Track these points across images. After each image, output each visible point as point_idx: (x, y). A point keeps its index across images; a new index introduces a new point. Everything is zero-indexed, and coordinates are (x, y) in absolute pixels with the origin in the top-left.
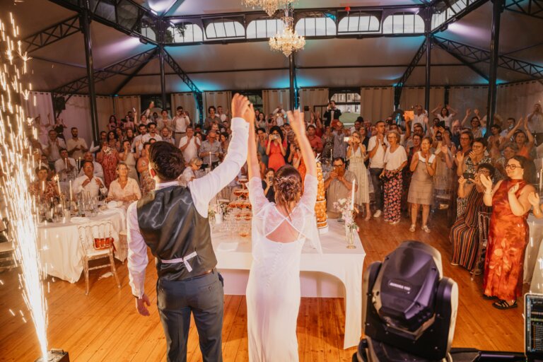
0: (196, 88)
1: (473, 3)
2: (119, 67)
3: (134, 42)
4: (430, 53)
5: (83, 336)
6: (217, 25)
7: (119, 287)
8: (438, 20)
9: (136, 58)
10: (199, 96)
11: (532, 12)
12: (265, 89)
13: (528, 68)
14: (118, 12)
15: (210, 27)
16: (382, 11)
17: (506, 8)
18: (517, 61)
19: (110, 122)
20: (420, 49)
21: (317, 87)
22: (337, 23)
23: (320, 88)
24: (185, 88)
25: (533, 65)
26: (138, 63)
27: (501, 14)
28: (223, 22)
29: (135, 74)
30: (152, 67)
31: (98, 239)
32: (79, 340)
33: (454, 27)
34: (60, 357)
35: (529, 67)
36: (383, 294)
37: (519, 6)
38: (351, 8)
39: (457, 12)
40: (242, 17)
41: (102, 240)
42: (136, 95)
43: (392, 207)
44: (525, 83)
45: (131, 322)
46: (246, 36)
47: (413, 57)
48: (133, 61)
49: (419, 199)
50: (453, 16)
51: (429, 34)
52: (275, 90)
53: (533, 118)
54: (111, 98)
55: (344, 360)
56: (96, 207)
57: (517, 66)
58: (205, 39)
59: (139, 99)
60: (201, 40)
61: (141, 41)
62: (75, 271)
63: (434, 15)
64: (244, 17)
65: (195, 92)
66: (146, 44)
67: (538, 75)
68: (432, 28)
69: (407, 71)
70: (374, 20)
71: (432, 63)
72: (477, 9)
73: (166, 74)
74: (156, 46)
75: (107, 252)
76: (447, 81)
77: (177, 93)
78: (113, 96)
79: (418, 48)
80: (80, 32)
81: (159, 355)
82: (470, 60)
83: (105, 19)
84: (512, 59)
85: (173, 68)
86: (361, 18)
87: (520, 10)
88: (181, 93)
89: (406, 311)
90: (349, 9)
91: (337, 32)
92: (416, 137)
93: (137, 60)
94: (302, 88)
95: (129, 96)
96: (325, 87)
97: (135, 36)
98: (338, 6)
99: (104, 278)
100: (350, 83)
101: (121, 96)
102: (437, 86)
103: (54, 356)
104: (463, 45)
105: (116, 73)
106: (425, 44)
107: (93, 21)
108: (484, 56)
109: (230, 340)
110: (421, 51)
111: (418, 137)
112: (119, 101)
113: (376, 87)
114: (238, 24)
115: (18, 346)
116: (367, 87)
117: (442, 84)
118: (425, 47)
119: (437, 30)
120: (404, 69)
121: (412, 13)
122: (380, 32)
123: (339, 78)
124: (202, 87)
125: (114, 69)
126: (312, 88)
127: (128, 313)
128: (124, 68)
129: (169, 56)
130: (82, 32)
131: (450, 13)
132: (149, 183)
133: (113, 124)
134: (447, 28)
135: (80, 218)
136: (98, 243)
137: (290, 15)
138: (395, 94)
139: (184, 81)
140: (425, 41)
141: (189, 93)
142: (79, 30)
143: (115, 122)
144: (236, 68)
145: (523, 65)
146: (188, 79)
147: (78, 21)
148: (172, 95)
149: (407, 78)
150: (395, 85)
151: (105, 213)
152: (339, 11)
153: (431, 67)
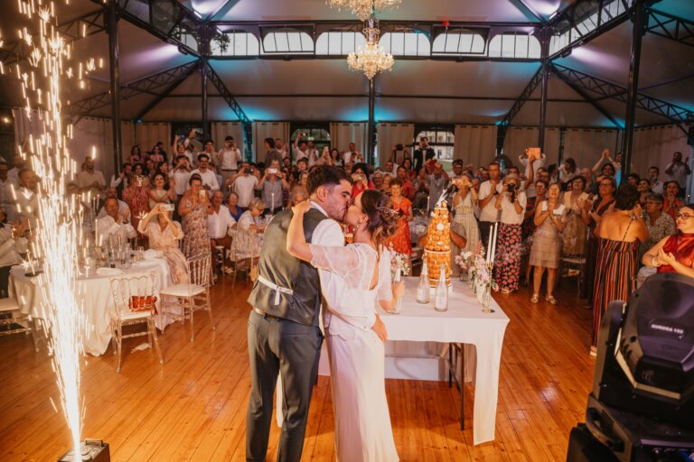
0: (245, 116)
1: (605, 24)
2: (148, 83)
3: (170, 51)
4: (546, 84)
5: (120, 424)
6: (279, 35)
7: (161, 362)
8: (558, 43)
9: (171, 72)
10: (248, 126)
11: (679, 37)
12: (333, 122)
13: (665, 109)
14: (153, 11)
15: (269, 37)
16: (488, 29)
17: (648, 30)
18: (652, 99)
19: (133, 154)
20: (533, 79)
21: (399, 122)
22: (432, 41)
23: (405, 123)
24: (230, 115)
25: (672, 106)
26: (172, 79)
27: (643, 37)
28: (287, 32)
29: (166, 94)
30: (191, 85)
31: (137, 297)
32: (115, 430)
33: (579, 53)
34: (99, 450)
35: (666, 107)
36: (642, 338)
37: (664, 28)
38: (451, 22)
39: (584, 34)
40: (312, 27)
41: (142, 298)
42: (166, 122)
43: (508, 272)
44: (659, 127)
45: (183, 407)
46: (314, 51)
47: (523, 89)
48: (166, 76)
49: (545, 262)
50: (580, 39)
51: (546, 60)
52: (347, 123)
53: (674, 169)
54: (132, 124)
55: (476, 459)
56: (128, 256)
57: (652, 105)
58: (262, 53)
59: (170, 127)
60: (257, 54)
61: (180, 50)
62: (102, 339)
63: (553, 37)
64: (314, 28)
65: (243, 122)
66: (186, 54)
67: (677, 117)
68: (551, 53)
69: (515, 105)
70: (479, 39)
71: (549, 96)
72: (611, 31)
73: (208, 96)
74: (196, 58)
75: (147, 314)
76: (563, 121)
77: (219, 121)
78: (135, 122)
79: (532, 76)
80: (104, 32)
81: (228, 452)
82: (594, 95)
83: (137, 18)
84: (646, 97)
85: (218, 88)
86: (463, 36)
87: (665, 34)
88: (225, 122)
89: (682, 361)
90: (448, 24)
91: (431, 52)
92: (539, 184)
93: (172, 75)
94: (380, 122)
95: (156, 122)
96: (411, 123)
97: (173, 43)
98: (435, 19)
99: (139, 351)
100: (442, 118)
101: (146, 122)
102: (551, 127)
103: (89, 448)
104: (587, 76)
105: (141, 91)
106: (541, 72)
107: (121, 20)
108: (613, 91)
109: (322, 433)
110: (535, 80)
111: (542, 184)
112: (143, 128)
113: (474, 125)
114: (305, 36)
115: (30, 436)
116: (464, 124)
117: (556, 124)
118: (540, 77)
119: (557, 56)
120: (511, 103)
121: (526, 34)
122: (485, 55)
123: (429, 112)
124: (252, 116)
125: (141, 86)
126: (394, 123)
127: (178, 396)
128: (154, 85)
129: (213, 72)
130: (107, 33)
131: (575, 35)
132: (194, 229)
133: (136, 157)
134: (570, 52)
135: (110, 269)
136: (135, 303)
137: (375, 26)
138: (498, 134)
139: (230, 106)
140: (540, 69)
141: (235, 122)
142: (102, 29)
143: (139, 155)
144: (297, 92)
145: (659, 104)
146: (236, 104)
147: (101, 18)
148: (213, 124)
149: (515, 114)
150: (498, 123)
151: (142, 264)
152: (434, 25)
153: (548, 103)
